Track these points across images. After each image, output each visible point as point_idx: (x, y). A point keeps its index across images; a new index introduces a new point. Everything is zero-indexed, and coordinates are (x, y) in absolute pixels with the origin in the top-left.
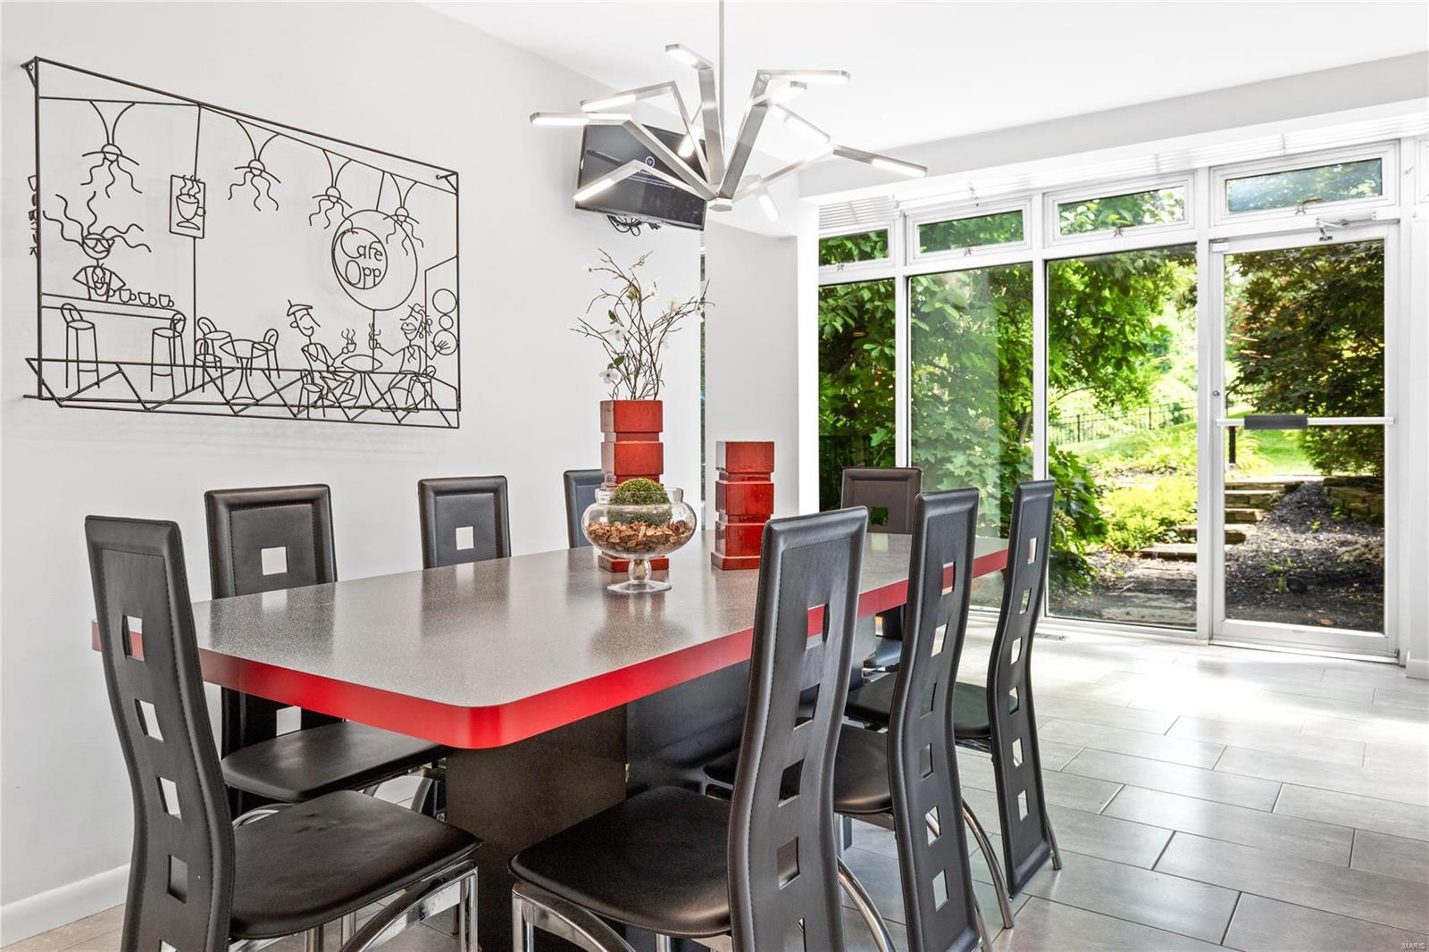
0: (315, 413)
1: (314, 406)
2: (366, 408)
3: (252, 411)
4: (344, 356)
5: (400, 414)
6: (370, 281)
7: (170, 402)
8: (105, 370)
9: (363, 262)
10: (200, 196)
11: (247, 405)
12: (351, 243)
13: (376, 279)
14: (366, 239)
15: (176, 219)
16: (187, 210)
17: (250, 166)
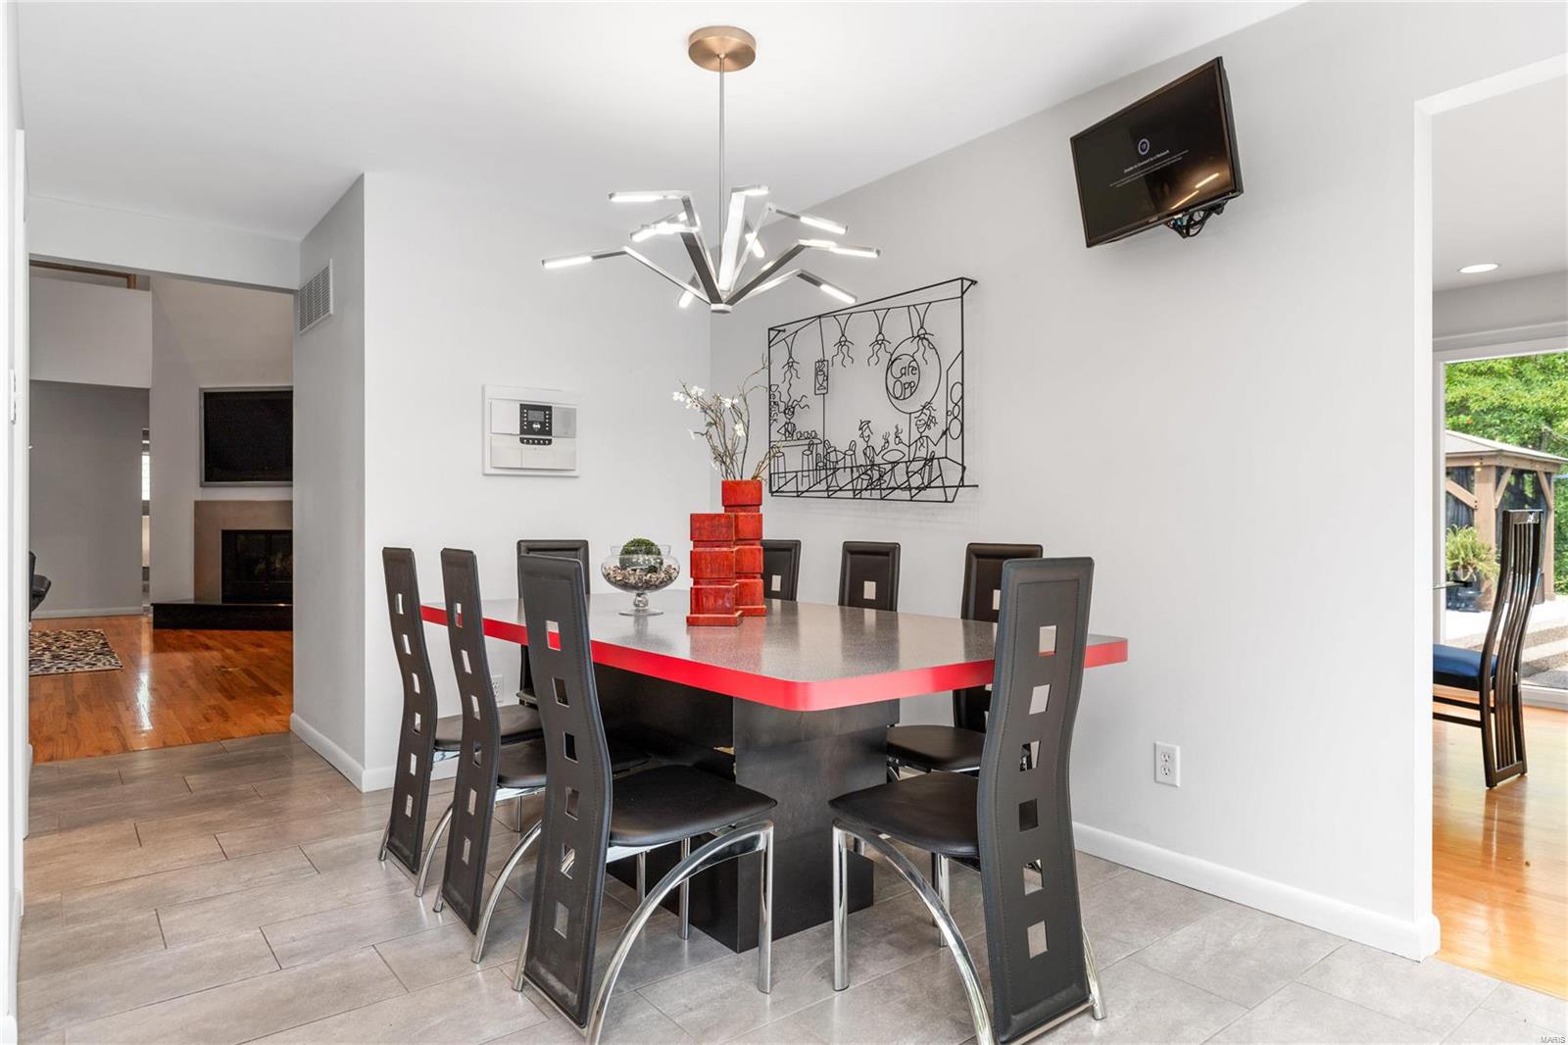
0: (866, 494)
1: (866, 489)
2: (894, 489)
3: (839, 494)
4: (883, 453)
5: (914, 492)
6: (908, 392)
7: (807, 491)
8: (789, 476)
9: (904, 379)
10: (825, 369)
11: (836, 491)
12: (896, 368)
13: (912, 387)
14: (906, 360)
15: (818, 386)
16: (821, 378)
17: (840, 342)
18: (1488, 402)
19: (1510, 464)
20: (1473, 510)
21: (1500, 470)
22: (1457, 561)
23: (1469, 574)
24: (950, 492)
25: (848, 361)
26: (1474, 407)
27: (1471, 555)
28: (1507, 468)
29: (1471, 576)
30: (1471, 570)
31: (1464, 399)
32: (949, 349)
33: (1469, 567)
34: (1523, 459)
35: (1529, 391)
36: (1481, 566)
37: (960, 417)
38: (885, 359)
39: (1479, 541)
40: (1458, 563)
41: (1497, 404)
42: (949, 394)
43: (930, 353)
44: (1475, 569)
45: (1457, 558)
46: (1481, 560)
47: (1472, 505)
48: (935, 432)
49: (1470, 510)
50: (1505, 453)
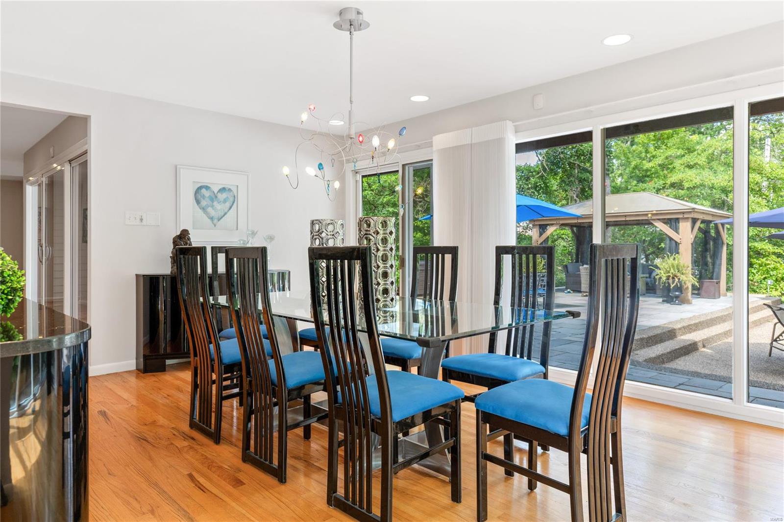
18: (693, 182)
19: (701, 217)
20: (679, 244)
21: (694, 221)
22: (669, 274)
23: (676, 282)
26: (686, 185)
27: (677, 271)
28: (698, 219)
29: (677, 284)
30: (677, 280)
31: (681, 181)
33: (675, 277)
34: (709, 214)
35: (716, 177)
36: (683, 277)
39: (682, 263)
40: (669, 276)
41: (698, 183)
44: (679, 279)
45: (669, 272)
46: (683, 274)
47: (678, 241)
49: (677, 244)
50: (696, 210)
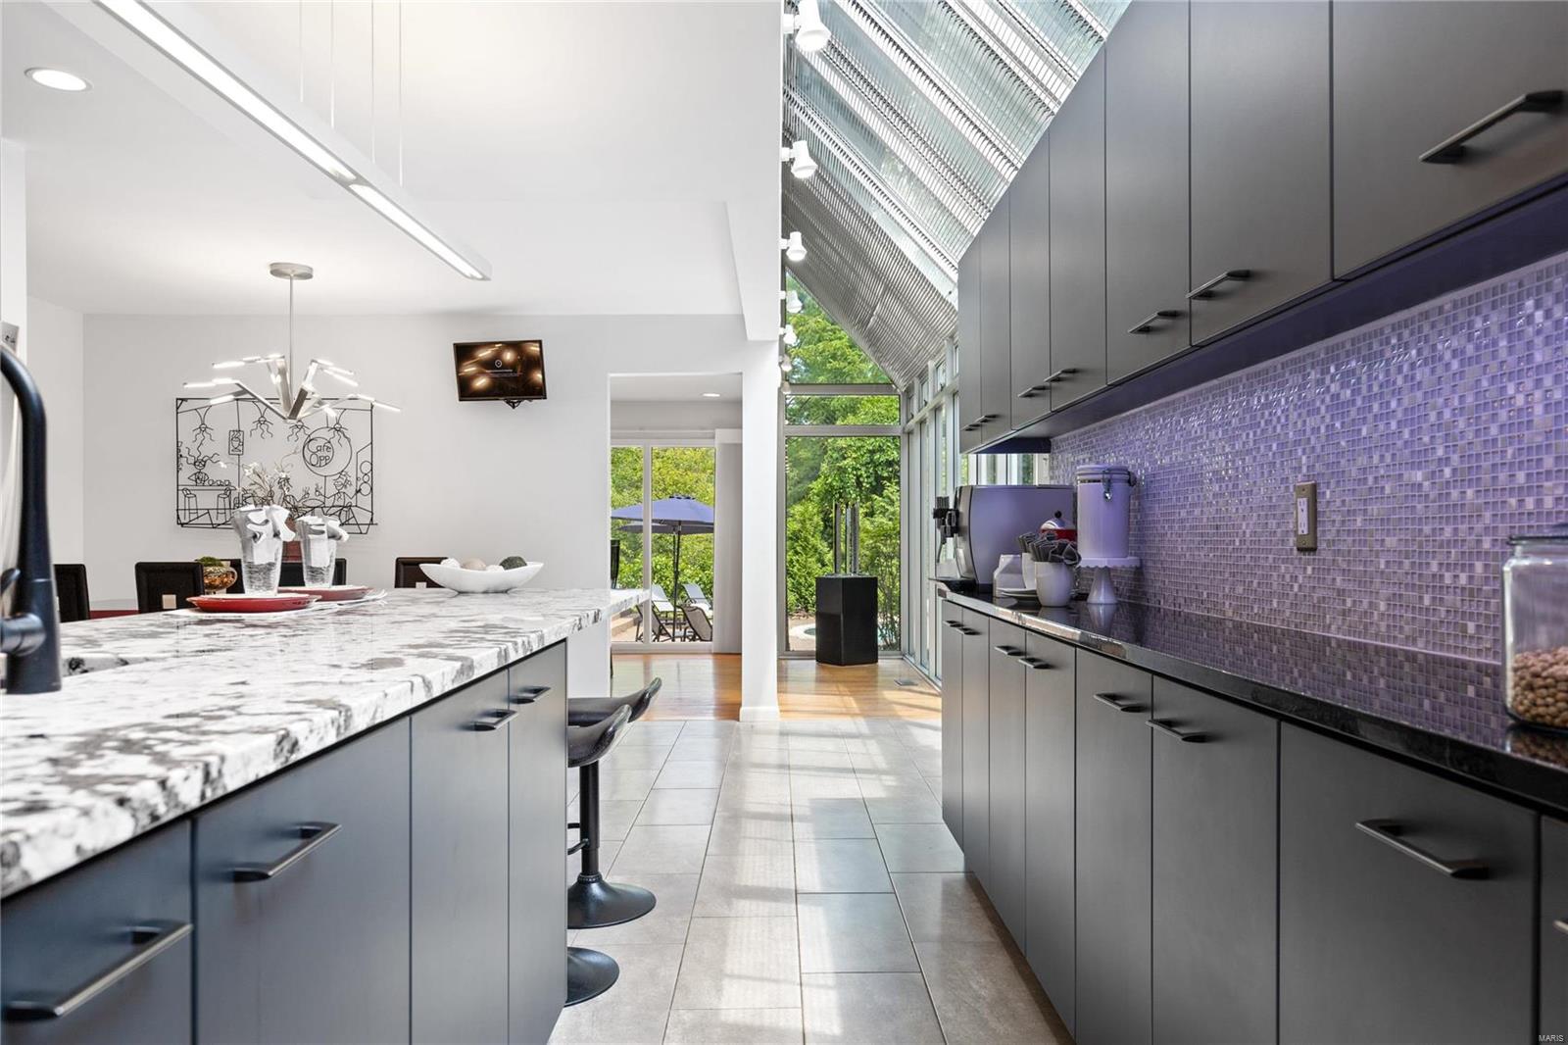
4: (303, 500)
6: (323, 463)
7: (224, 524)
8: (200, 513)
9: (319, 454)
10: (241, 437)
12: (313, 446)
13: (328, 460)
14: (321, 442)
15: (232, 448)
16: (236, 444)
17: (259, 421)
24: (364, 529)
25: (266, 434)
32: (360, 439)
37: (370, 482)
38: (303, 438)
42: (358, 467)
43: (344, 441)
48: (351, 491)
